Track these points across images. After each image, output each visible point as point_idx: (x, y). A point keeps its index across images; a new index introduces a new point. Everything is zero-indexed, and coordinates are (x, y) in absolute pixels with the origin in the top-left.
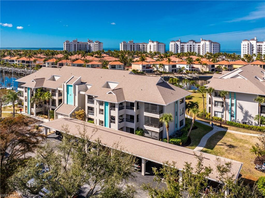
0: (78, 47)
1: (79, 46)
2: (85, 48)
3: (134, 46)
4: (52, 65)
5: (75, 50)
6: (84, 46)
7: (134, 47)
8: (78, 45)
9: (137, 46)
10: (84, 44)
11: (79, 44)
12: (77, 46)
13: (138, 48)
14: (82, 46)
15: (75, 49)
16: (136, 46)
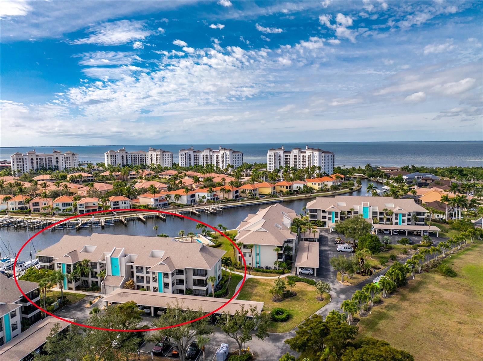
0: (37, 162)
1: (39, 160)
2: (48, 163)
3: (126, 156)
4: (19, 205)
5: (33, 167)
6: (47, 160)
7: (127, 158)
8: (37, 159)
9: (132, 156)
10: (47, 157)
11: (39, 158)
12: (35, 161)
13: (133, 159)
14: (44, 160)
15: (32, 165)
16: (130, 157)
